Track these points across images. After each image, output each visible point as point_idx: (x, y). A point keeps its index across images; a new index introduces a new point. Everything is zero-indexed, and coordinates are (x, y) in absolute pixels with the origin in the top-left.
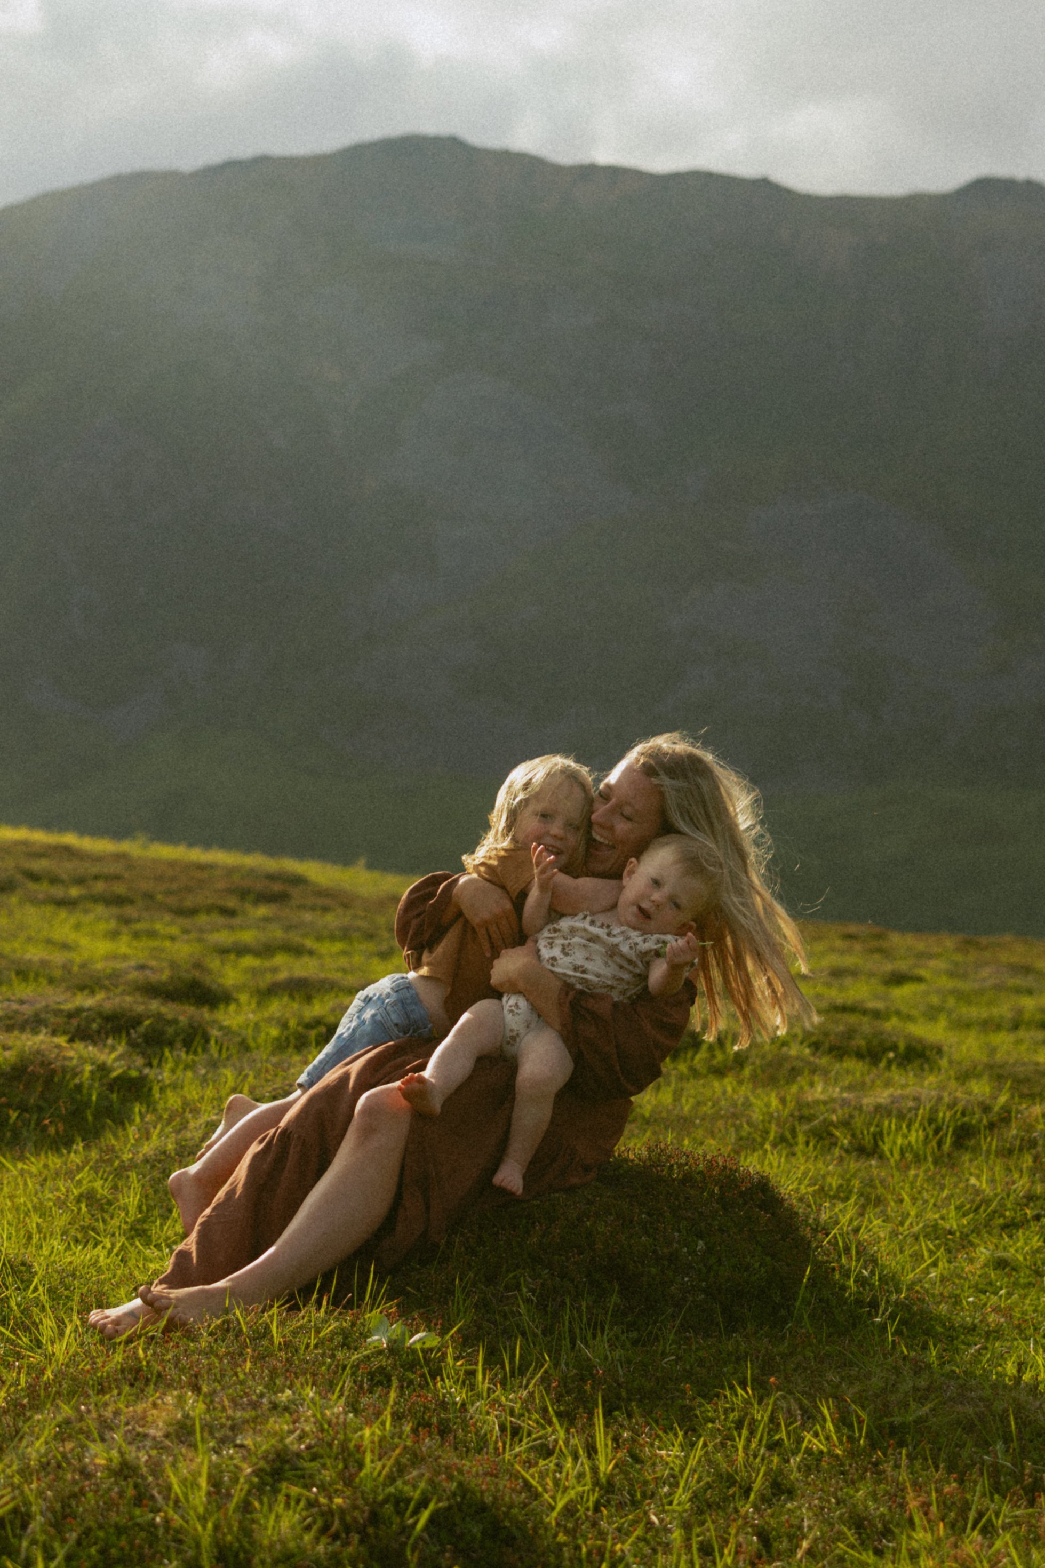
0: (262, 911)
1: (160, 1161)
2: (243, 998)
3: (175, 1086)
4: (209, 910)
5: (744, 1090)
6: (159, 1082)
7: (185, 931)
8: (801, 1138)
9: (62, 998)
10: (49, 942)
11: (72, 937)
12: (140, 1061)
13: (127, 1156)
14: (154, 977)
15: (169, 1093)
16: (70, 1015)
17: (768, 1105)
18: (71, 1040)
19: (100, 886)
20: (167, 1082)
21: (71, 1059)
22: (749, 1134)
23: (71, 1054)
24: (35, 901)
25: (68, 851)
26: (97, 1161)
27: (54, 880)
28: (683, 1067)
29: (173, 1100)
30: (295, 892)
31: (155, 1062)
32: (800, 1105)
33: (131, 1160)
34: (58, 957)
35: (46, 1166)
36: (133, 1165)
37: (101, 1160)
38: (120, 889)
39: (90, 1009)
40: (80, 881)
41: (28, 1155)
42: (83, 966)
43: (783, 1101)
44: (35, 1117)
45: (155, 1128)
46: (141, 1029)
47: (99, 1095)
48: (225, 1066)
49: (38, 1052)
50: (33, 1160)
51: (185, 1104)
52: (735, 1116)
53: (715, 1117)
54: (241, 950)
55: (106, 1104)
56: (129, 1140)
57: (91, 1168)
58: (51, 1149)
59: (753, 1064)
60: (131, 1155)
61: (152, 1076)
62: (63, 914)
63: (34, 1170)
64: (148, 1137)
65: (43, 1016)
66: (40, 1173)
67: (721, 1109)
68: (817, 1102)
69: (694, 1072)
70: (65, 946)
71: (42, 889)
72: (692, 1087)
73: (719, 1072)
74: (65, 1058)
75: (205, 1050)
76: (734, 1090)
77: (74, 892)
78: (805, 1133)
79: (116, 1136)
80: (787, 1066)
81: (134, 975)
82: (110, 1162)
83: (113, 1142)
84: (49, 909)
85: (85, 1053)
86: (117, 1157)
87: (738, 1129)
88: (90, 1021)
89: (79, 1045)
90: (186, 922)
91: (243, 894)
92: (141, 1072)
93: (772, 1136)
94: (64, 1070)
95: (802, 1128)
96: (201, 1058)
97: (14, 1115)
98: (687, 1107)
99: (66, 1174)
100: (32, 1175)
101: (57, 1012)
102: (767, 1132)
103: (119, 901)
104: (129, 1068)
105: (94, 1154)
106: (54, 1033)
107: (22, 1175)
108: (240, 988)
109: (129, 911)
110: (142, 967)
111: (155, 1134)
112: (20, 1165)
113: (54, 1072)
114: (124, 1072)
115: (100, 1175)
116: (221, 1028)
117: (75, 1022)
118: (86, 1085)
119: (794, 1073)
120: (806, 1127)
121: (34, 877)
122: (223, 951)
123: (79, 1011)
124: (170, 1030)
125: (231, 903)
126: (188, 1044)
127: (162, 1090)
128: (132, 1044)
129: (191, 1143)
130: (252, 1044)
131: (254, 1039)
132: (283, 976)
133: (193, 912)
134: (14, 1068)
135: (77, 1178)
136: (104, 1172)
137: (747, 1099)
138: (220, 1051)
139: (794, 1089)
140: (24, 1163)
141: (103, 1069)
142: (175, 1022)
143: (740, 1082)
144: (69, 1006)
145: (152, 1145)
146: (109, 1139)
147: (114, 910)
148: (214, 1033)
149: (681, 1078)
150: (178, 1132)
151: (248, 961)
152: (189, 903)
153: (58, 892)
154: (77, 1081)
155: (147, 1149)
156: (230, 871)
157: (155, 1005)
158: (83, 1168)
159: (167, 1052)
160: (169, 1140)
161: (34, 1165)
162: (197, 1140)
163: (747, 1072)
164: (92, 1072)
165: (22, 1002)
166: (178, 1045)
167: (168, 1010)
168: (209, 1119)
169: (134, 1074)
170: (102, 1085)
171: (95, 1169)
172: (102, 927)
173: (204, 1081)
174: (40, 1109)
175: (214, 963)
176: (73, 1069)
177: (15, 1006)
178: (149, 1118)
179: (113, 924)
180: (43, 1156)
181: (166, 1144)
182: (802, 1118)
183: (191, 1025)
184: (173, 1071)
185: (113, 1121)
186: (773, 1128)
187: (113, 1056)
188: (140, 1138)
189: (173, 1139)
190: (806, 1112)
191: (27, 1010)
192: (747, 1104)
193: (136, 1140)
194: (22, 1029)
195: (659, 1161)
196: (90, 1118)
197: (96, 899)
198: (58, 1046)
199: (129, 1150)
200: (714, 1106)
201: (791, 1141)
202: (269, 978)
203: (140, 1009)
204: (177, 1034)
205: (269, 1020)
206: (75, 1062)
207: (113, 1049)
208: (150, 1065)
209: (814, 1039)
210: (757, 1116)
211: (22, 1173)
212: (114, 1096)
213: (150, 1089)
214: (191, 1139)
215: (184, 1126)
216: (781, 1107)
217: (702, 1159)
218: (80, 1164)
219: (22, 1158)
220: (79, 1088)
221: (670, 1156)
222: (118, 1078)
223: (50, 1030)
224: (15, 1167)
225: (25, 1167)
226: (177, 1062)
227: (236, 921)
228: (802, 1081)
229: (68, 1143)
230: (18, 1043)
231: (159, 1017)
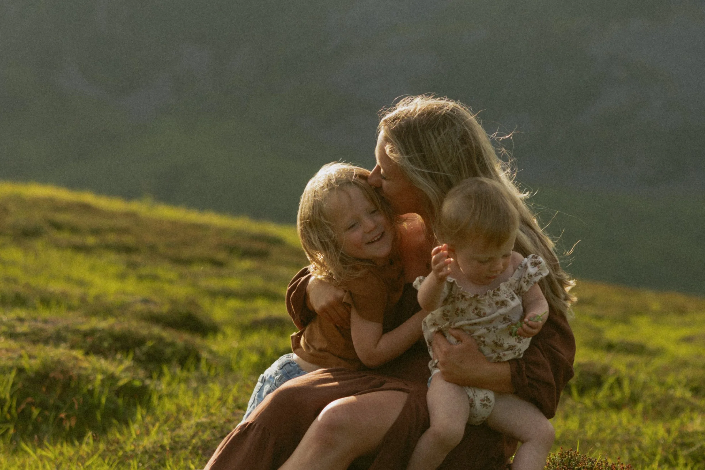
0: (246, 264)
1: (157, 453)
2: (229, 331)
3: (171, 395)
4: (202, 260)
5: (637, 422)
6: (158, 392)
7: (182, 276)
8: (681, 461)
9: (80, 319)
10: (68, 279)
11: (88, 276)
12: (141, 373)
13: (129, 447)
14: (155, 309)
15: (166, 400)
16: (86, 335)
17: (656, 434)
18: (87, 354)
19: (112, 238)
20: (165, 392)
21: (85, 369)
22: (640, 456)
23: (85, 364)
24: (58, 246)
25: (86, 208)
26: (104, 451)
27: (74, 230)
28: (588, 402)
29: (169, 406)
30: (275, 251)
31: (155, 375)
32: (682, 434)
33: (133, 451)
34: (76, 291)
35: (61, 454)
36: (133, 455)
37: (108, 450)
38: (128, 240)
39: (103, 330)
40: (96, 232)
41: (47, 444)
42: (97, 298)
43: (668, 431)
44: (53, 414)
45: (154, 425)
46: (145, 348)
47: (107, 399)
48: (213, 382)
49: (59, 362)
50: (51, 448)
51: (179, 409)
52: (629, 442)
53: (612, 442)
54: (228, 294)
55: (112, 406)
56: (131, 435)
57: (100, 456)
58: (67, 441)
59: (645, 401)
60: (133, 447)
61: (152, 387)
62: (80, 258)
63: (51, 455)
64: (148, 433)
65: (64, 334)
66: (56, 459)
67: (618, 435)
68: (696, 433)
69: (597, 407)
70: (81, 283)
71: (64, 236)
72: (594, 417)
73: (617, 407)
74: (80, 368)
75: (197, 368)
76: (629, 422)
77: (91, 240)
78: (686, 457)
79: (121, 433)
80: (672, 405)
81: (140, 307)
82: (116, 451)
83: (118, 436)
84: (69, 253)
85: (97, 365)
86: (122, 448)
87: (631, 451)
88: (101, 340)
89: (93, 359)
90: (184, 270)
91: (232, 249)
92: (143, 381)
93: (658, 458)
94: (79, 376)
95: (683, 453)
96: (193, 374)
97: (36, 412)
98: (590, 431)
99: (78, 459)
100: (49, 460)
101: (76, 332)
102: (654, 455)
103: (128, 250)
104: (134, 379)
105: (102, 446)
106: (73, 347)
107: (41, 460)
108: (228, 323)
109: (137, 258)
110: (146, 301)
111: (154, 431)
112: (39, 451)
113: (71, 378)
114: (130, 382)
115: (106, 461)
116: (211, 352)
117: (89, 340)
118: (97, 390)
119: (677, 411)
120: (685, 452)
121: (58, 226)
122: (213, 294)
123: (92, 332)
124: (168, 351)
125: (221, 256)
126: (182, 363)
127: (160, 398)
128: (136, 359)
129: (183, 440)
130: (234, 366)
131: (237, 362)
132: (262, 314)
133: (188, 262)
134: (37, 373)
135: (87, 464)
136: (110, 459)
137: (638, 429)
138: (209, 370)
139: (677, 423)
140: (43, 449)
141: (112, 378)
142: (172, 344)
143: (634, 416)
144: (85, 327)
145: (151, 440)
146: (115, 434)
147: (124, 257)
148: (204, 355)
149: (586, 409)
150: (173, 430)
151: (233, 303)
152: (186, 253)
153: (77, 239)
154: (90, 387)
155: (147, 442)
156: (221, 231)
157: (156, 330)
158: (93, 455)
159: (165, 369)
160: (165, 437)
161: (50, 452)
162: (188, 436)
163: (640, 407)
164: (103, 381)
165: (46, 321)
166: (174, 363)
167: (168, 335)
168: (199, 421)
169: (137, 383)
170: (110, 391)
171: (103, 456)
172: (112, 270)
173: (196, 393)
174: (58, 409)
175: (205, 303)
176: (87, 377)
177: (40, 325)
178: (148, 419)
179: (122, 268)
180: (59, 446)
181: (162, 440)
182: (683, 445)
183: (186, 349)
184: (169, 384)
185: (119, 421)
186: (660, 450)
187: (122, 367)
188: (141, 434)
189: (169, 436)
190: (687, 440)
191: (50, 329)
192: (639, 433)
193: (137, 436)
194: (46, 342)
195: (570, 465)
196: (99, 417)
197: (108, 247)
198: (76, 358)
199: (132, 443)
200: (612, 433)
201: (674, 462)
202: (250, 317)
203: (144, 332)
204: (174, 353)
205: (252, 349)
206: (90, 372)
207: (121, 362)
208: (151, 377)
209: (695, 385)
210: (646, 441)
211: (41, 458)
212: (120, 401)
213: (150, 397)
214: (183, 436)
215: (178, 424)
216: (666, 435)
217: (604, 464)
218: (90, 452)
219: (41, 445)
220: (91, 392)
221: (578, 462)
222: (125, 386)
223: (68, 345)
224: (35, 452)
225: (44, 453)
226: (173, 377)
227: (225, 271)
228: (684, 416)
229: (80, 437)
230: (42, 354)
231: (160, 339)
